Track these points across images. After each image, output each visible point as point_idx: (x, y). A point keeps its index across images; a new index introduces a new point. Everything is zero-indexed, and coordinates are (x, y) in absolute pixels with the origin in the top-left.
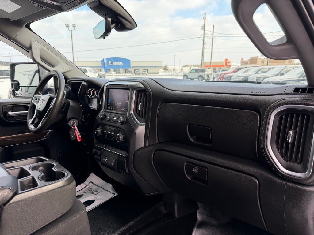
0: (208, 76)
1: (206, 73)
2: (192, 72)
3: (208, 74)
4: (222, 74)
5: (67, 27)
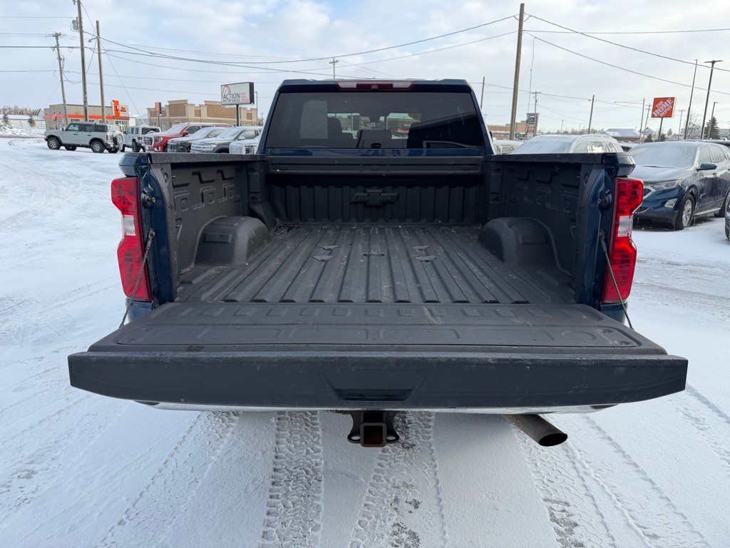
0: (115, 140)
1: (109, 134)
2: (71, 130)
3: (114, 136)
4: (160, 137)
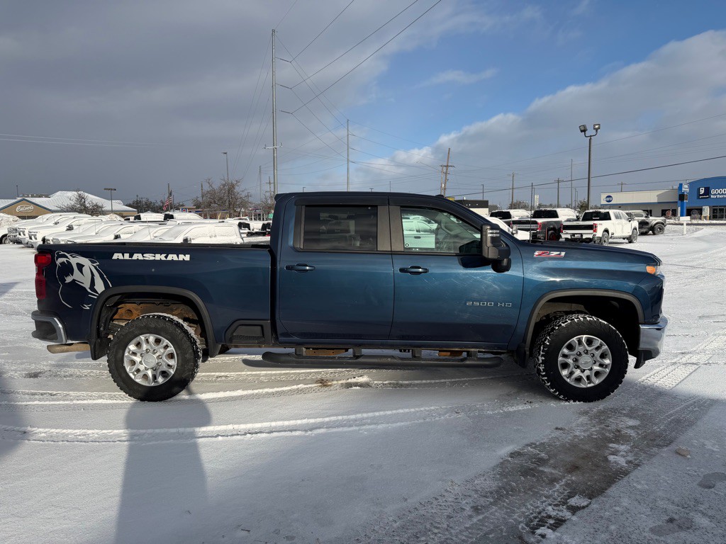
5: (582, 131)
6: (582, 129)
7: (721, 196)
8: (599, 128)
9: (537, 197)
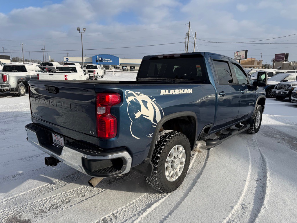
5: (78, 30)
6: (78, 29)
7: (106, 61)
8: (85, 30)
9: (49, 56)
